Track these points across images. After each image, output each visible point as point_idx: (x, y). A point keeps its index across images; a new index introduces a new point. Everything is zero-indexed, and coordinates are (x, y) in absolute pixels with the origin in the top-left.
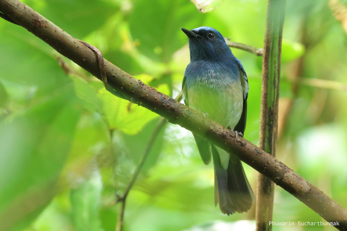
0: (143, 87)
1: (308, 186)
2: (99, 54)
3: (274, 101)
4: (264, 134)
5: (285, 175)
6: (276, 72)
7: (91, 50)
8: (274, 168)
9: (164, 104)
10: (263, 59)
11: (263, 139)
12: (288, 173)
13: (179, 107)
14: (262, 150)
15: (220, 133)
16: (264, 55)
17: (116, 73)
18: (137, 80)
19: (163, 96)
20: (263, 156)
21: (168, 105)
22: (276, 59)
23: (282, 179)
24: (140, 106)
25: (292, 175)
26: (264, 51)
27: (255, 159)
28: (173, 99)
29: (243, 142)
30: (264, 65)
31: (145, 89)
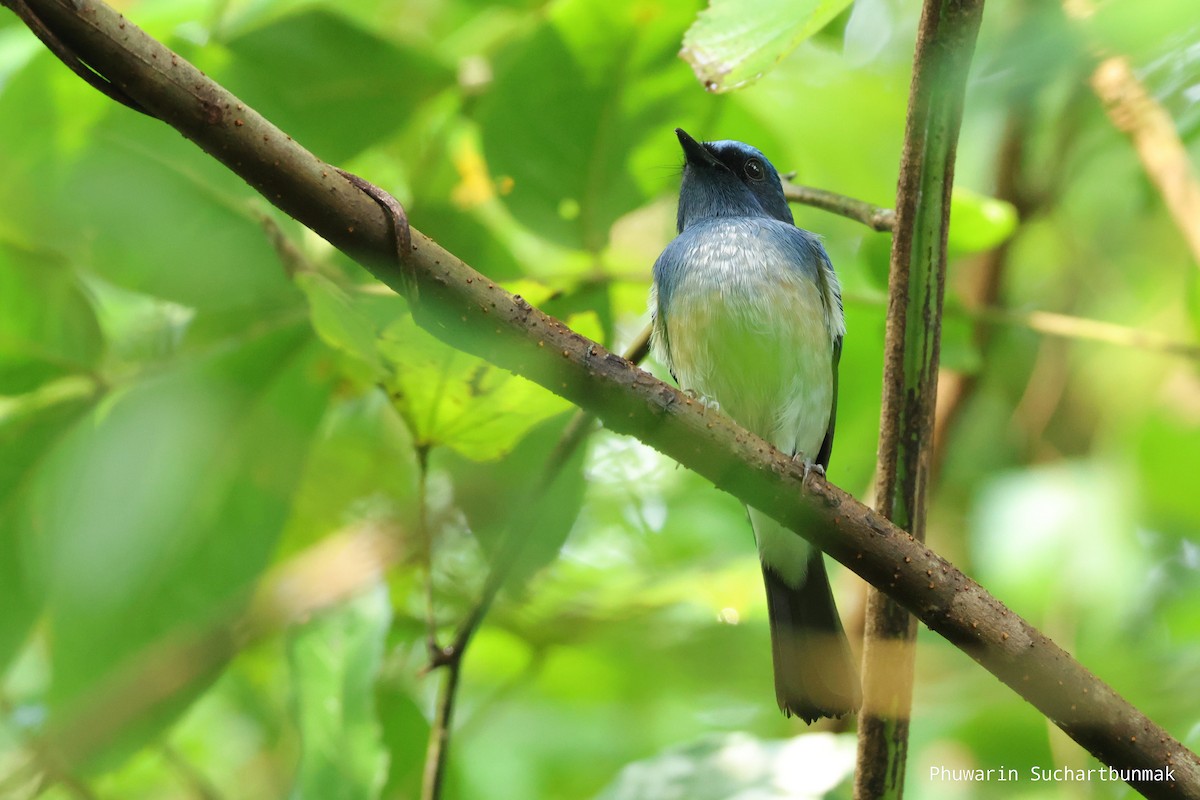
0: (528, 317)
1: (1025, 634)
2: (398, 213)
3: (923, 372)
4: (890, 470)
5: (957, 599)
6: (933, 282)
7: (373, 201)
8: (924, 576)
9: (592, 373)
10: (891, 239)
11: (886, 485)
12: (964, 594)
13: (636, 382)
14: (886, 521)
15: (760, 465)
16: (896, 229)
17: (447, 274)
18: (511, 297)
19: (590, 348)
20: (890, 539)
21: (605, 374)
22: (934, 242)
23: (948, 611)
24: (519, 376)
25: (976, 600)
26: (896, 218)
27: (866, 549)
28: (618, 357)
29: (831, 496)
30: (895, 259)
31: (534, 325)
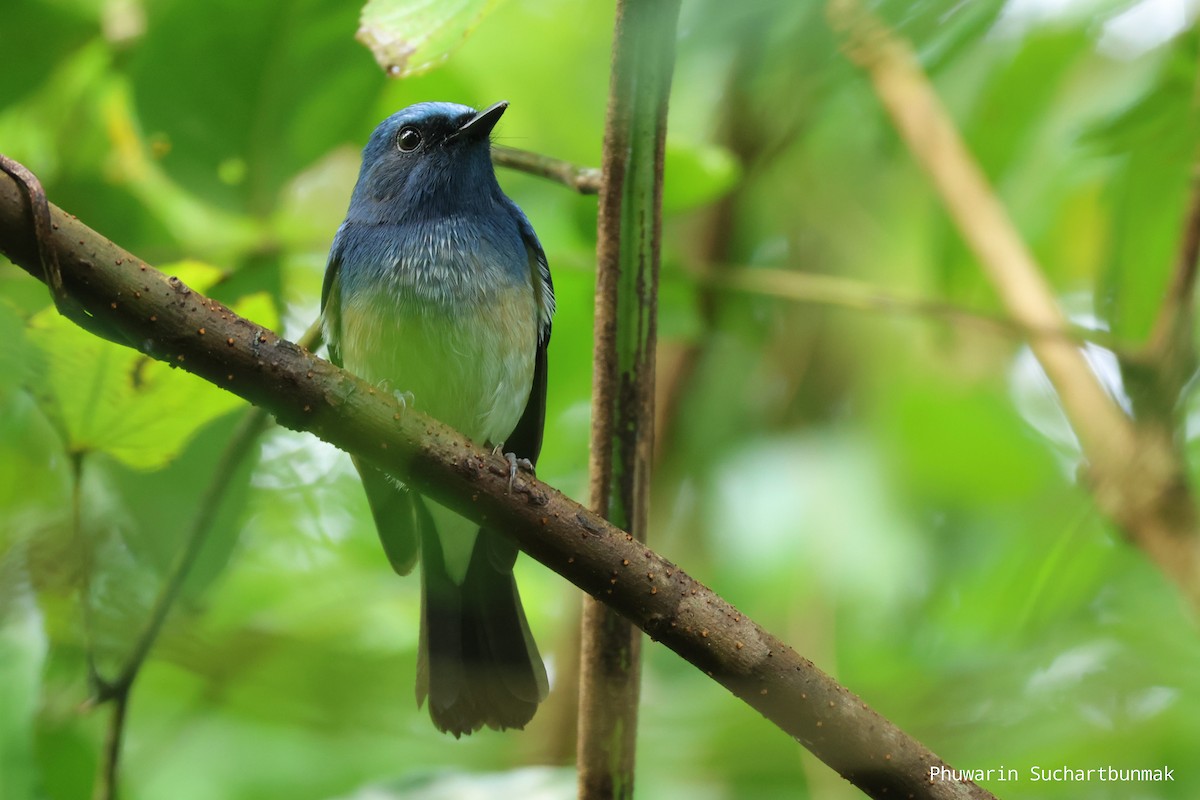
0: (186, 301)
1: (762, 643)
2: (35, 189)
3: (638, 353)
4: (605, 465)
5: (683, 605)
6: (647, 250)
7: (6, 175)
8: (645, 580)
9: (261, 363)
10: (599, 205)
11: (601, 482)
12: (691, 599)
13: (311, 371)
14: (600, 519)
15: (455, 460)
16: (603, 192)
17: (94, 256)
18: (167, 280)
19: (259, 334)
20: (605, 539)
21: (275, 363)
22: (646, 205)
23: (673, 619)
24: (178, 368)
25: (704, 605)
26: (603, 179)
27: (578, 551)
28: (290, 343)
29: (536, 492)
30: (603, 226)
31: (194, 310)
